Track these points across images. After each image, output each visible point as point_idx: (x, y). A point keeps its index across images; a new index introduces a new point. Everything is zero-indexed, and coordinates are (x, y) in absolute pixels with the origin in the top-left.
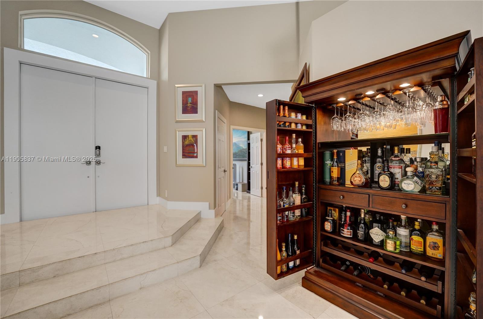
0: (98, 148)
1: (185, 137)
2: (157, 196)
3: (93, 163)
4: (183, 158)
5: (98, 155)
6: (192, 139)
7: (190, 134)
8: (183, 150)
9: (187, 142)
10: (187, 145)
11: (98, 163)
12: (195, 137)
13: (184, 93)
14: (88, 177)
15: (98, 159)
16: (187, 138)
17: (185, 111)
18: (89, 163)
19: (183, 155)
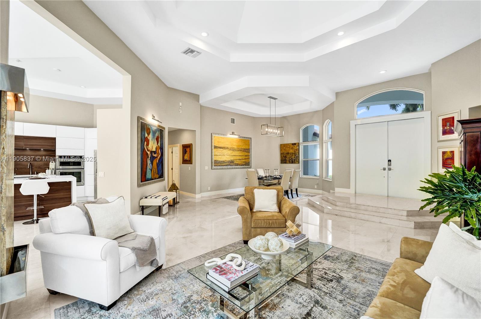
0: (390, 161)
1: (444, 153)
3: (387, 169)
4: (443, 168)
5: (389, 165)
6: (450, 154)
7: (448, 150)
8: (443, 162)
9: (446, 157)
10: (447, 159)
11: (390, 169)
12: (452, 152)
13: (443, 120)
14: (384, 177)
15: (389, 167)
16: (446, 153)
17: (445, 133)
18: (384, 169)
19: (443, 166)
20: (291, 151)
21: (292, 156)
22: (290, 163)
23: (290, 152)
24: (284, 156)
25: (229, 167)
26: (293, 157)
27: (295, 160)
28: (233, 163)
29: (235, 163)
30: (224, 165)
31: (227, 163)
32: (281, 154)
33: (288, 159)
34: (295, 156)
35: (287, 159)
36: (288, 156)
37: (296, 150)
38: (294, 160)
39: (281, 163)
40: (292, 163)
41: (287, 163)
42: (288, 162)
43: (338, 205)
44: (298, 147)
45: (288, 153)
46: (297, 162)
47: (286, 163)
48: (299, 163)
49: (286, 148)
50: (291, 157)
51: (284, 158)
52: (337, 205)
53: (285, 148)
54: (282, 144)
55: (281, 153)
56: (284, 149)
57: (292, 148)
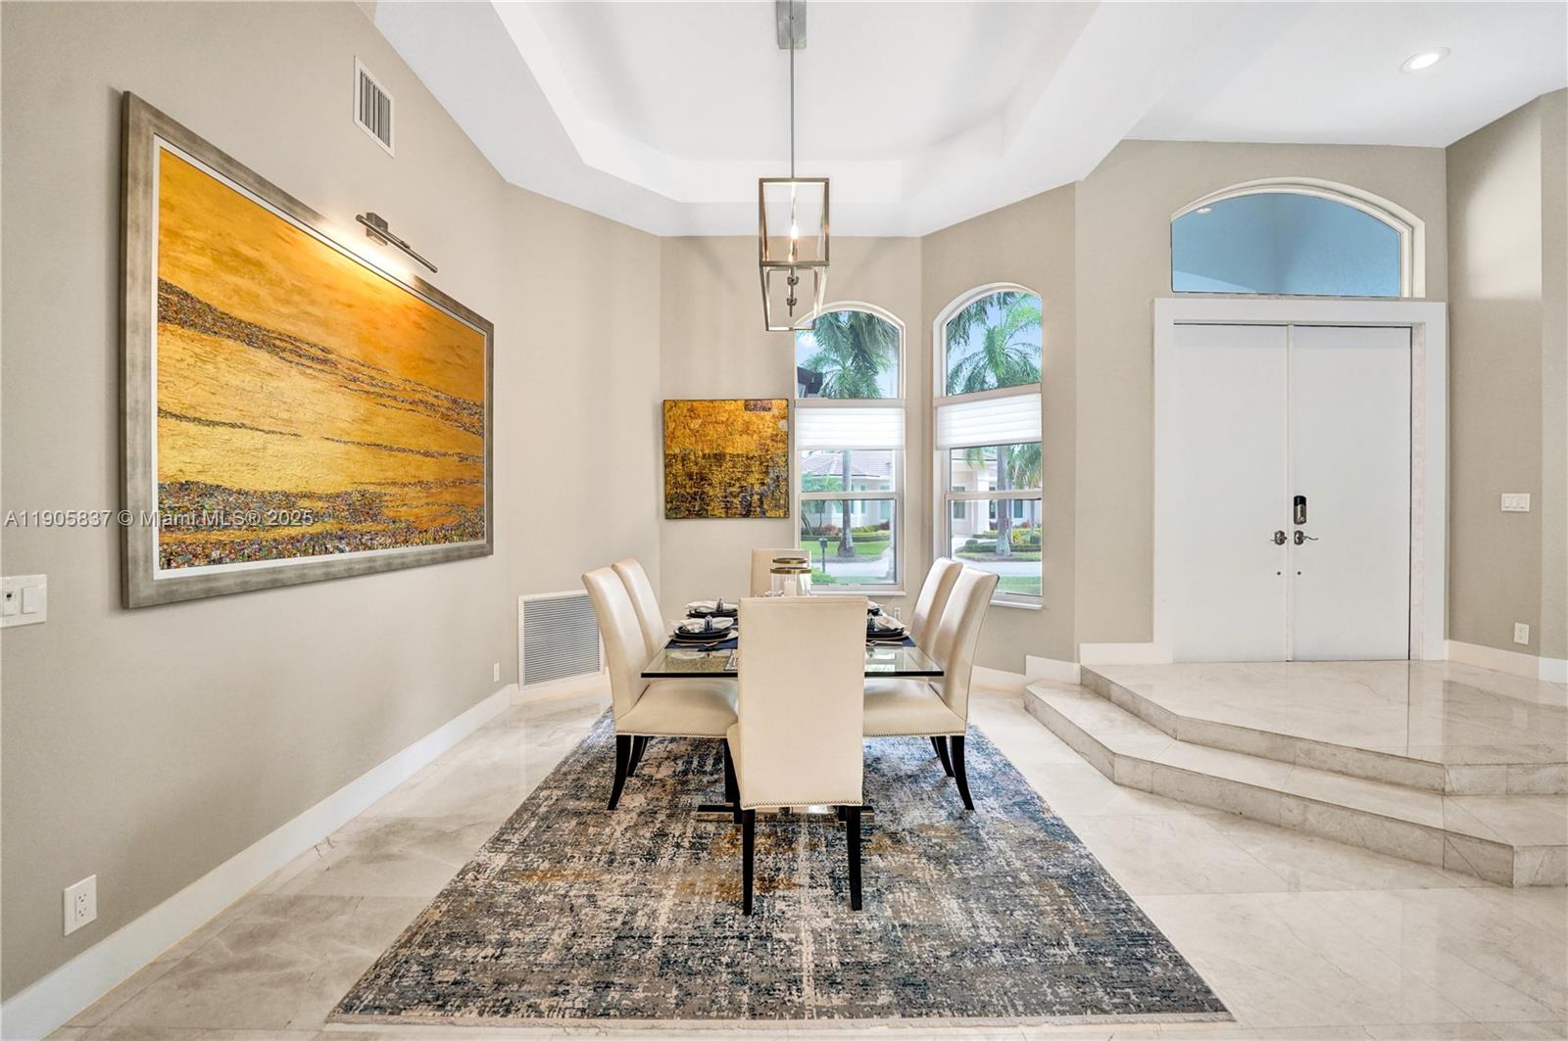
0: (1300, 501)
2: (1445, 638)
3: (1290, 537)
5: (1300, 517)
11: (1300, 538)
14: (1279, 573)
15: (1300, 528)
18: (1280, 539)
20: (740, 445)
21: (748, 472)
22: (729, 512)
23: (729, 450)
24: (690, 476)
25: (337, 556)
26: (751, 480)
27: (762, 495)
28: (374, 518)
29: (388, 513)
30: (293, 540)
31: (317, 516)
32: (669, 461)
33: (719, 492)
34: (767, 473)
35: (715, 492)
36: (717, 477)
37: (774, 437)
38: (756, 497)
39: (668, 517)
40: (747, 513)
41: (714, 516)
42: (717, 506)
43: (1455, 786)
44: (782, 424)
45: (719, 458)
46: (777, 506)
47: (701, 514)
48: (786, 515)
49: (703, 424)
50: (738, 479)
51: (689, 483)
52: (1448, 788)
53: (695, 424)
54: (676, 403)
55: (666, 456)
56: (695, 433)
57: (746, 430)
